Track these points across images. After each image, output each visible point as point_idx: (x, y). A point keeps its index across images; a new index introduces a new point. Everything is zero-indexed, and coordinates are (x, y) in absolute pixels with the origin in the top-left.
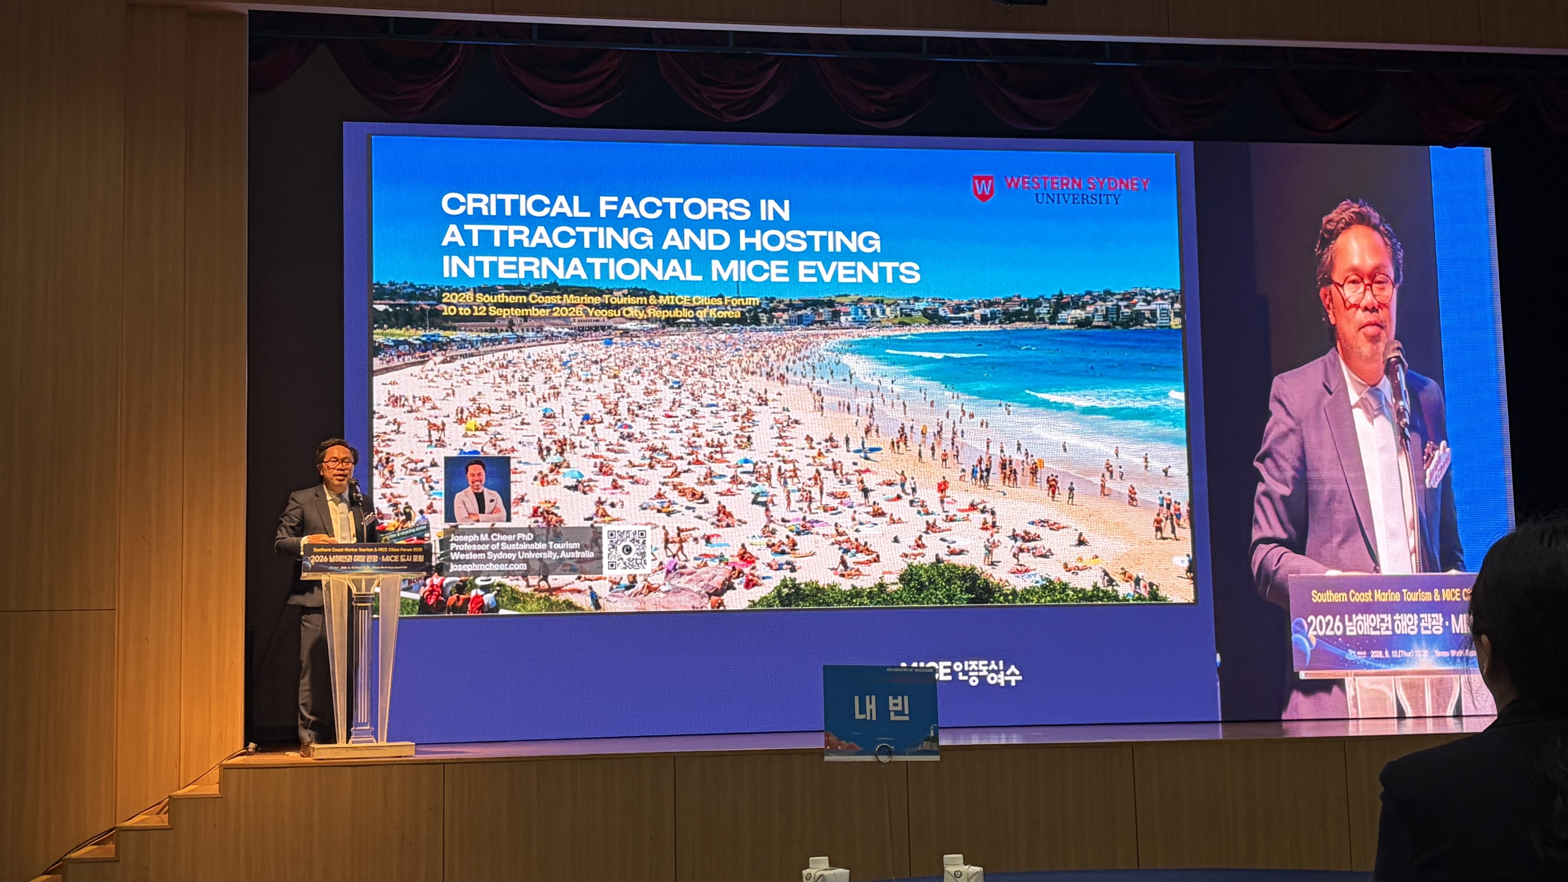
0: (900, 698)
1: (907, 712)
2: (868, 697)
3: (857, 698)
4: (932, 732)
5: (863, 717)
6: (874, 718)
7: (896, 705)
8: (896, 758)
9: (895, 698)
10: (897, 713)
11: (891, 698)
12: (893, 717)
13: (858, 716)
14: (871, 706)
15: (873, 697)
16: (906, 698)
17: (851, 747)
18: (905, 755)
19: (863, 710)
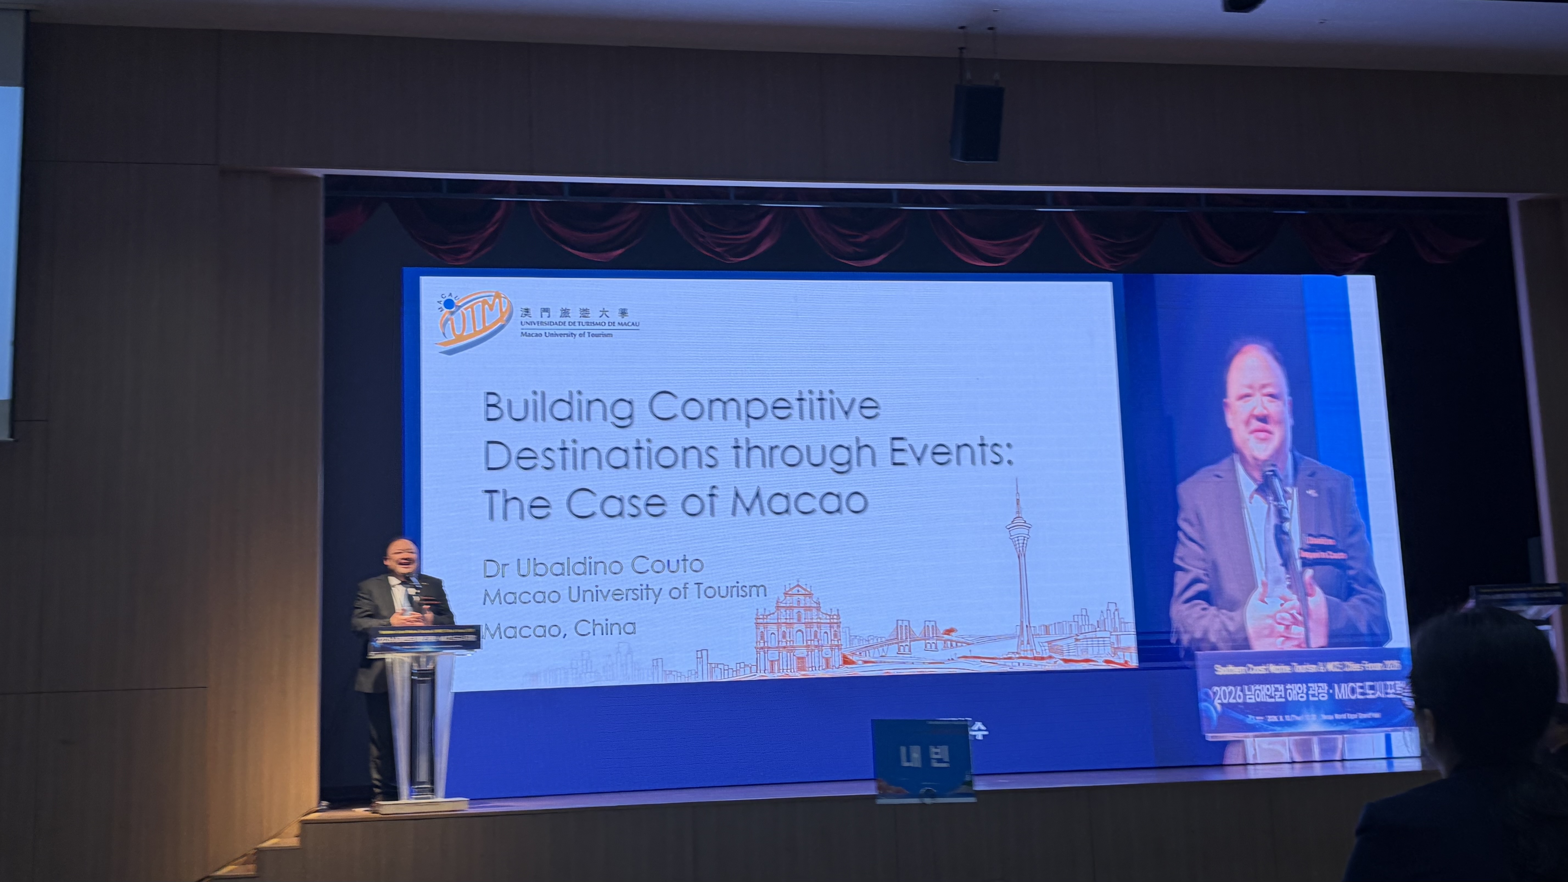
0: (940, 747)
1: (947, 760)
2: (912, 747)
3: (903, 748)
4: (967, 778)
5: (909, 764)
6: (918, 765)
7: (937, 754)
8: (939, 800)
9: (936, 747)
10: (940, 761)
11: (932, 747)
12: (936, 764)
13: (905, 764)
14: (916, 755)
15: (917, 747)
16: (946, 747)
17: (899, 791)
18: (945, 797)
19: (909, 759)
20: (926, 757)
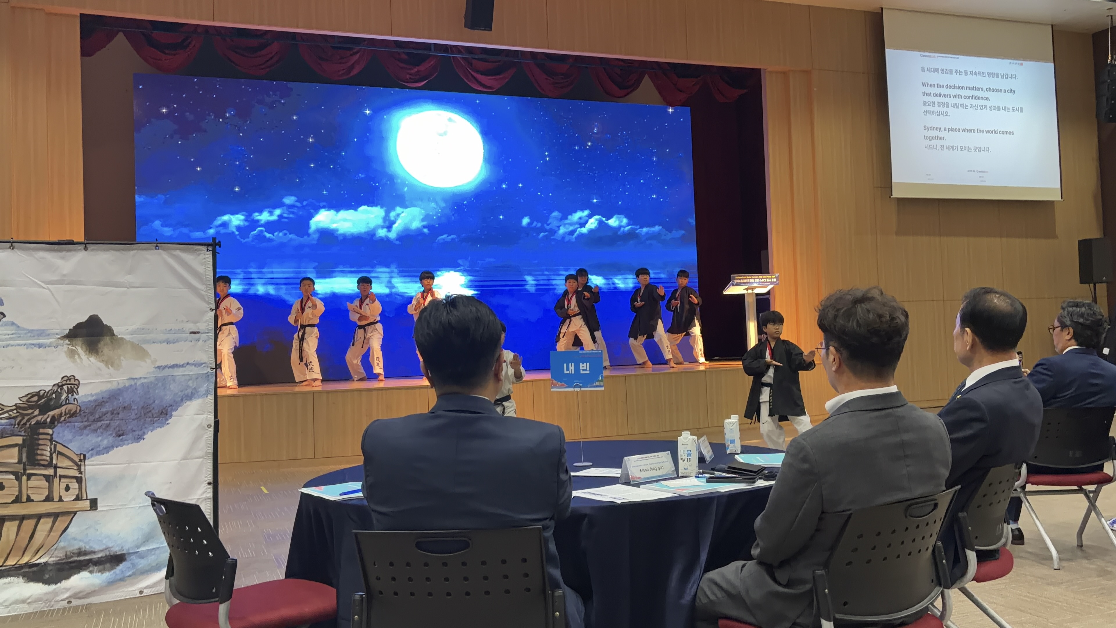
0: (585, 364)
1: (588, 369)
2: (570, 364)
3: (565, 365)
4: (600, 378)
5: (568, 372)
6: (573, 373)
7: (583, 367)
8: (583, 389)
9: (583, 364)
10: (583, 370)
11: (581, 364)
12: (582, 372)
13: (566, 372)
14: (572, 367)
15: (573, 364)
16: (588, 364)
17: (563, 385)
18: (587, 387)
19: (568, 370)
20: (577, 368)
